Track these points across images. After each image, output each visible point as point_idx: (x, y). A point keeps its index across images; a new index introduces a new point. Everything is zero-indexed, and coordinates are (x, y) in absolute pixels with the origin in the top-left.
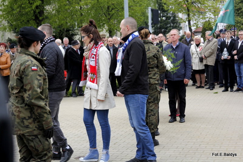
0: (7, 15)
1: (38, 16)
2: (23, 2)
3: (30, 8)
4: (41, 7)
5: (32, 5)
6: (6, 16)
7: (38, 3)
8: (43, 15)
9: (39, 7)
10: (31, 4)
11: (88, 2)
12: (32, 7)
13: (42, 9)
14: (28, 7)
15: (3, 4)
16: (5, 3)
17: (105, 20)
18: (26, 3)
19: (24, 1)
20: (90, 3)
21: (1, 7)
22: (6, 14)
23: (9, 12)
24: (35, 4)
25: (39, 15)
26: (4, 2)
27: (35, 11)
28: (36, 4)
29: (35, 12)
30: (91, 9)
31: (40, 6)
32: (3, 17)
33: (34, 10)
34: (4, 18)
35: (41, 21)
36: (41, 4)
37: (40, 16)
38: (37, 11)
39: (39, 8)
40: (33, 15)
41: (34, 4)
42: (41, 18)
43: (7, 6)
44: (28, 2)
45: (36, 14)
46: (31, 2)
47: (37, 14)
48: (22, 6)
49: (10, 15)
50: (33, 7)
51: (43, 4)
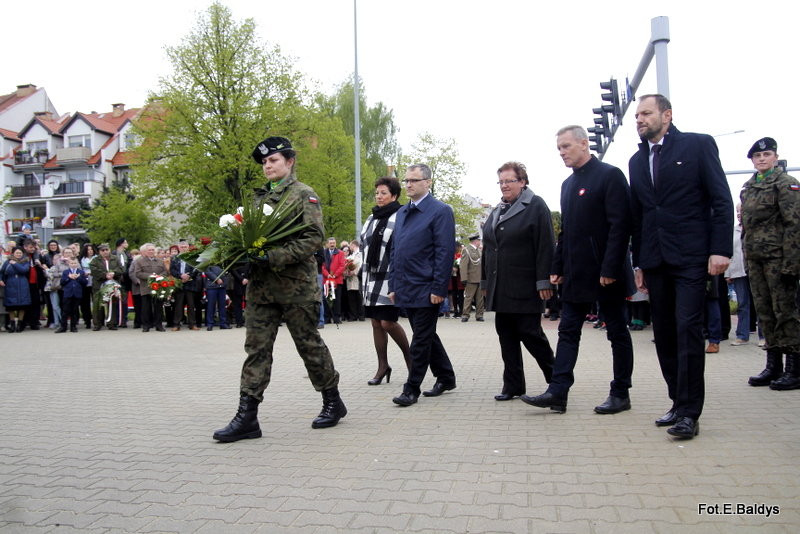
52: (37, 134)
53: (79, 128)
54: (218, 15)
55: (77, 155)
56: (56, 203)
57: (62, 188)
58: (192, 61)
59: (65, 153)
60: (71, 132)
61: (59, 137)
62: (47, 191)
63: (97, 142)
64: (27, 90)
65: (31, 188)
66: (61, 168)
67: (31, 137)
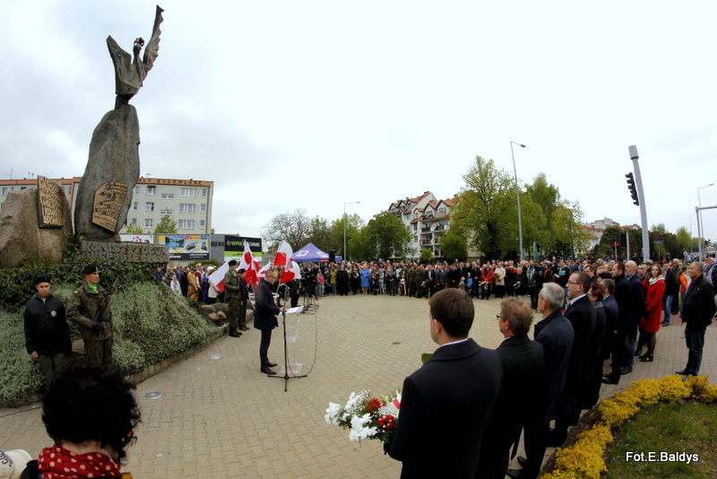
52: (429, 209)
53: (442, 206)
54: (479, 160)
55: (441, 215)
56: (435, 233)
57: (437, 228)
58: (470, 179)
59: (437, 215)
60: (439, 207)
61: (436, 209)
62: (432, 229)
63: (448, 210)
64: (427, 193)
65: (428, 229)
66: (437, 221)
67: (427, 211)
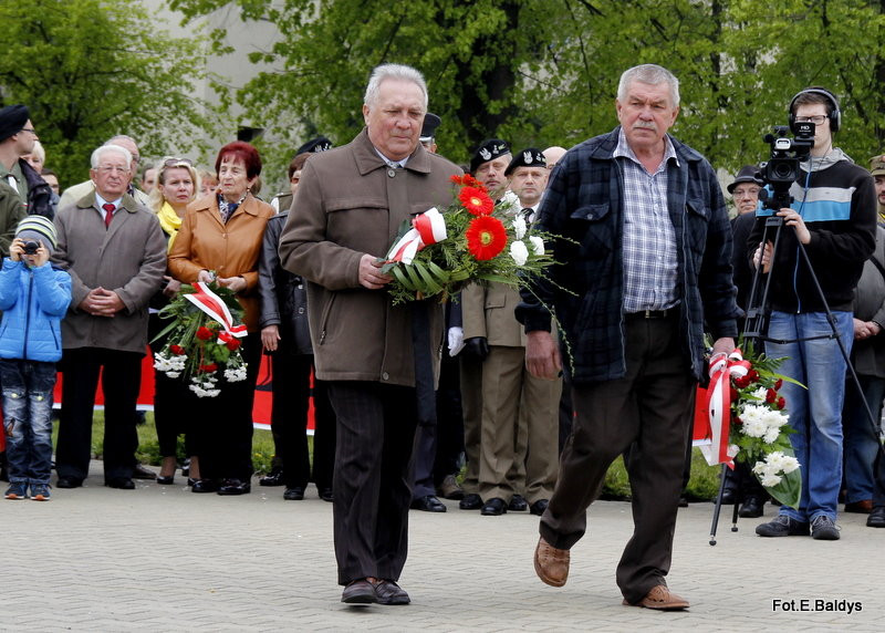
0: (313, 82)
1: (482, 93)
2: (406, 10)
3: (441, 44)
4: (499, 46)
5: (451, 32)
6: (304, 84)
7: (491, 19)
8: (506, 92)
9: (488, 43)
10: (452, 22)
11: (770, 31)
12: (450, 39)
13: (503, 59)
14: (434, 42)
15: (297, 17)
16: (304, 15)
17: (859, 139)
18: (421, 17)
19: (411, 6)
20: (783, 35)
21: (284, 30)
22: (306, 72)
23: (322, 64)
24: (473, 28)
25: (485, 87)
26: (303, 8)
27: (469, 64)
28: (477, 24)
29: (464, 70)
30: (784, 73)
31: (494, 38)
32: (290, 89)
33: (464, 60)
34: (294, 92)
35: (492, 122)
36: (505, 27)
37: (493, 95)
38: (480, 66)
39: (490, 52)
40: (455, 89)
41: (464, 26)
42: (494, 107)
43: (316, 28)
44: (431, 13)
45: (469, 81)
46: (448, 14)
47: (476, 85)
48: (403, 29)
49: (326, 81)
50: (458, 40)
51: (513, 31)
